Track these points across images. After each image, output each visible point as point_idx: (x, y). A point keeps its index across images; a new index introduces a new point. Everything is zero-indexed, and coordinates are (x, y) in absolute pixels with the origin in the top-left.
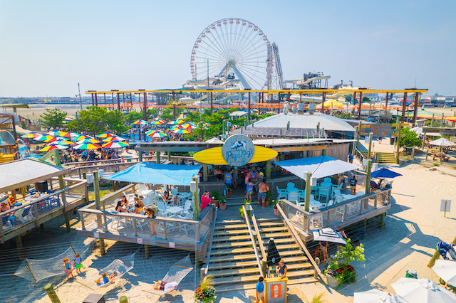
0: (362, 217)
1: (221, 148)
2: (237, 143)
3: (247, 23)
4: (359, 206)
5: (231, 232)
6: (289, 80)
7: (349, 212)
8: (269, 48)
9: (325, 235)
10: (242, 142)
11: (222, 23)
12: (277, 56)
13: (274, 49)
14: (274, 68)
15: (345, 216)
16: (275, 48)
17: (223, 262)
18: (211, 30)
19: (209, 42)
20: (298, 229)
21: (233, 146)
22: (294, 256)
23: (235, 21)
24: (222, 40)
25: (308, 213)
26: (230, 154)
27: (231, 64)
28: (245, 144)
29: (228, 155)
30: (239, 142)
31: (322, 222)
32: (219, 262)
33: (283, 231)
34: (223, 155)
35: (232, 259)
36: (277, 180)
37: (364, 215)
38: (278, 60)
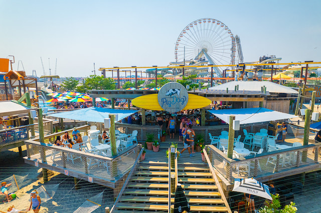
0: (299, 171)
1: (156, 94)
2: (171, 91)
3: (216, 22)
4: (295, 158)
5: (154, 173)
6: (249, 62)
7: (283, 163)
8: (232, 39)
9: (248, 186)
10: (176, 90)
11: (198, 23)
12: (239, 45)
13: (236, 40)
14: (236, 54)
15: (277, 168)
16: (238, 39)
17: (137, 202)
18: (190, 28)
19: (188, 37)
20: (221, 176)
21: (168, 93)
22: (214, 205)
23: (207, 21)
24: (198, 34)
25: (230, 160)
26: (165, 100)
27: (204, 51)
28: (179, 91)
29: (163, 101)
30: (174, 90)
31: (249, 172)
32: (133, 202)
33: (207, 177)
34: (159, 101)
35: (146, 200)
36: (210, 128)
37: (302, 169)
38: (240, 48)
